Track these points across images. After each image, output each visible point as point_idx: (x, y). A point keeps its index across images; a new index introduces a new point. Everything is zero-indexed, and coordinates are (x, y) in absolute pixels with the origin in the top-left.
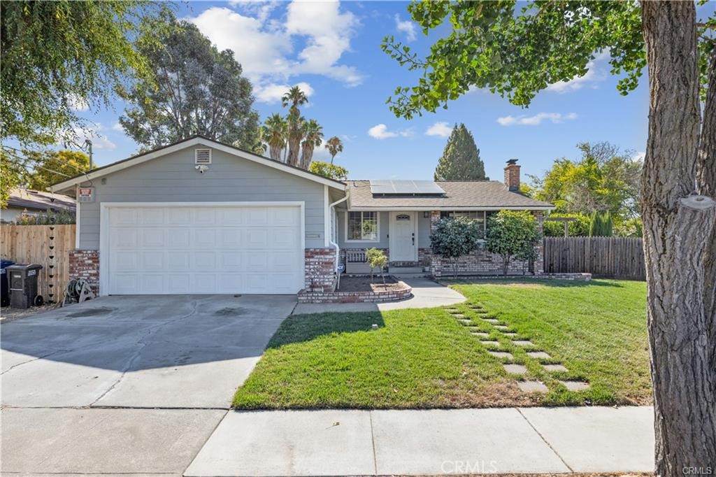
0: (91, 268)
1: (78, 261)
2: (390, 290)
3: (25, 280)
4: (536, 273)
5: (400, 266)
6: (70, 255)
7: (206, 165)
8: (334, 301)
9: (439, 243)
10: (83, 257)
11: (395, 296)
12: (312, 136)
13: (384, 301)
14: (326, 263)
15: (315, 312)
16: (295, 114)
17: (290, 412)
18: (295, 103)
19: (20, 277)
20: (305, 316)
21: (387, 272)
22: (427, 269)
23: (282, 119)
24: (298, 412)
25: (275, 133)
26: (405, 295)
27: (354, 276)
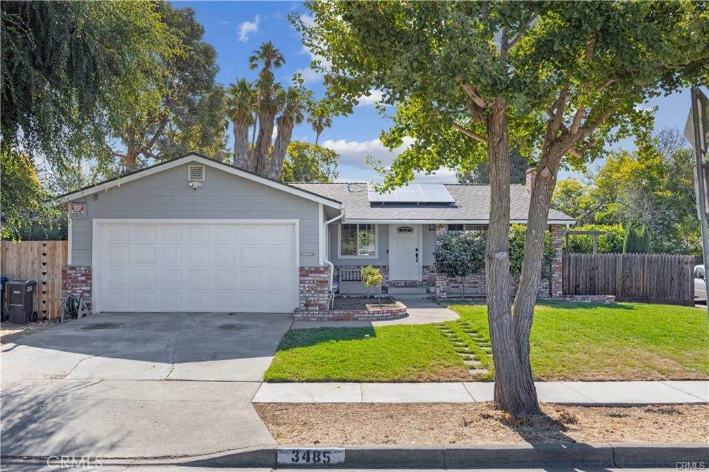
0: (84, 285)
1: (71, 278)
2: (385, 309)
3: (25, 296)
4: (553, 295)
5: (402, 287)
6: (63, 271)
7: (199, 182)
8: (329, 319)
9: (443, 260)
10: (76, 273)
11: (390, 314)
12: (291, 110)
13: (378, 319)
14: (321, 282)
15: (312, 327)
16: (267, 78)
17: (305, 384)
18: (268, 64)
19: (19, 292)
20: (305, 330)
21: (387, 293)
22: (432, 289)
23: (251, 86)
24: (310, 384)
25: (240, 106)
26: (400, 313)
27: (348, 297)
